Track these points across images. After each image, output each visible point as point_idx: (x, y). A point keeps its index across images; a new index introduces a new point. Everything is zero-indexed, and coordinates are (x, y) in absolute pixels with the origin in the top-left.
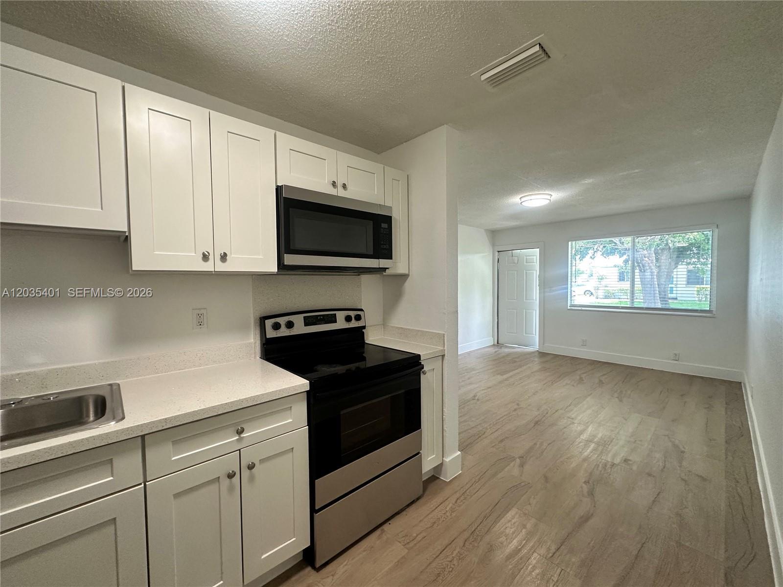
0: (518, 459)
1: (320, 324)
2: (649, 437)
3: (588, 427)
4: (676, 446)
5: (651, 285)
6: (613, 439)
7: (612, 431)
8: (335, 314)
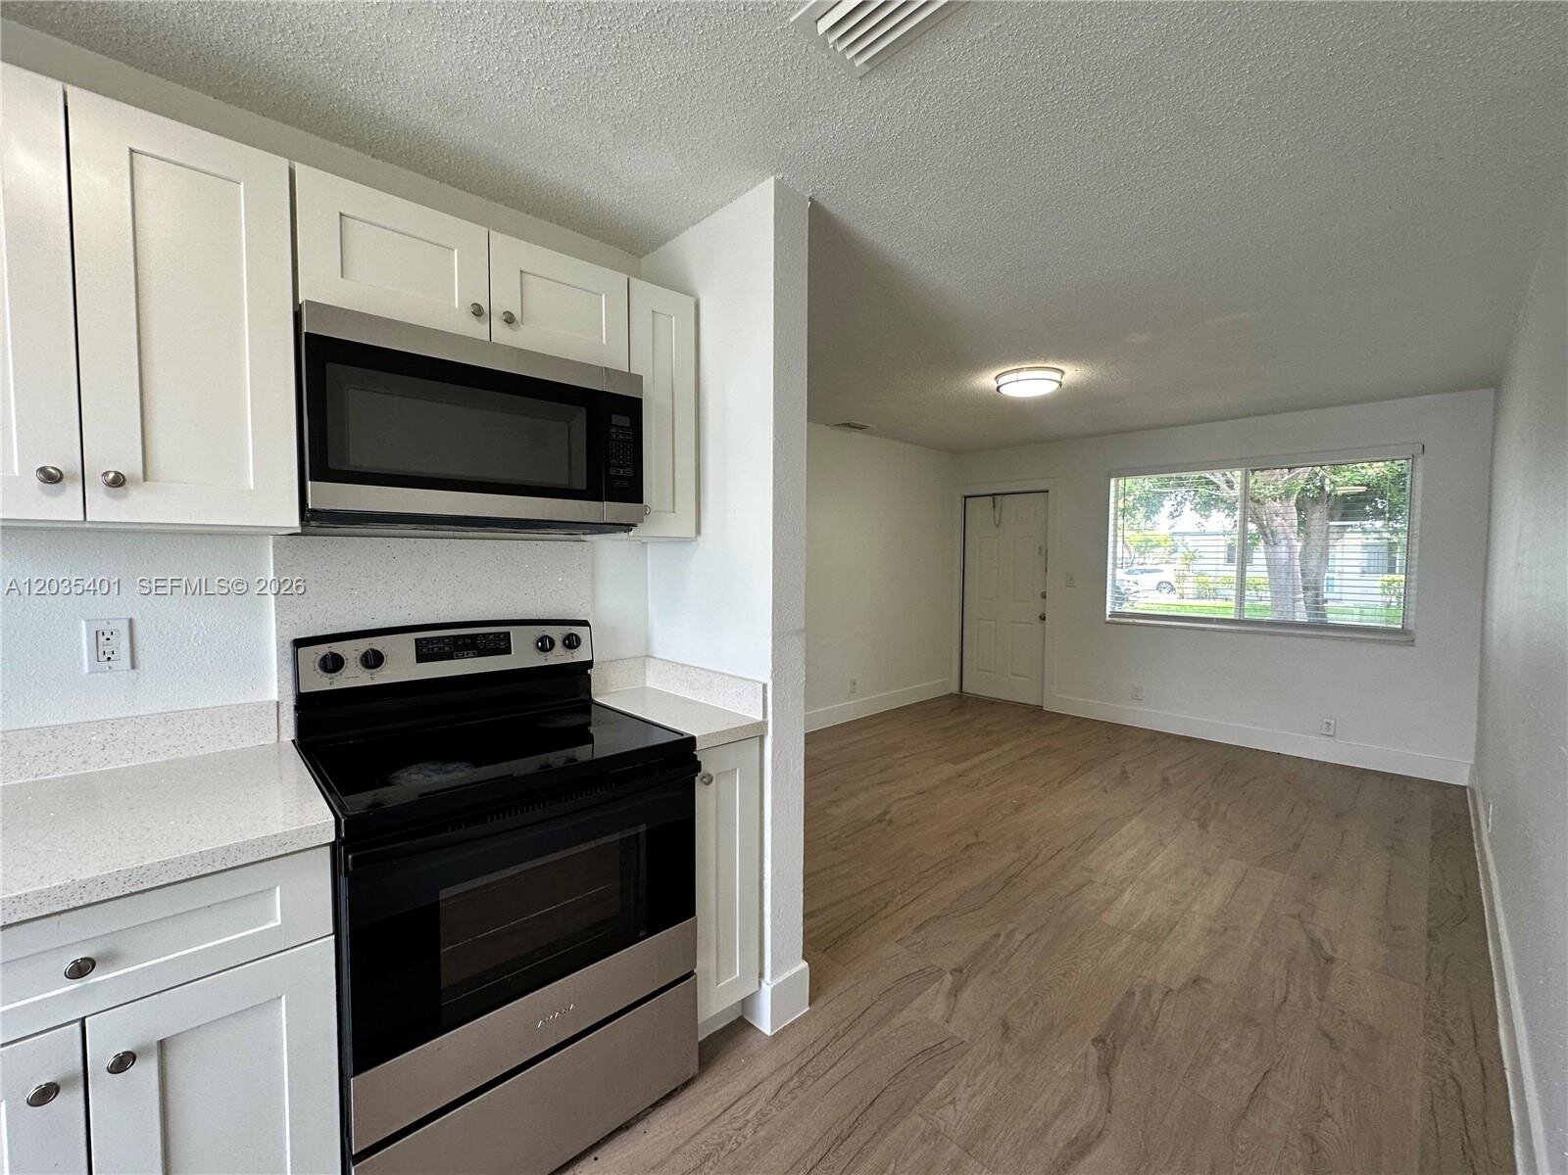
0: (949, 977)
1: (463, 657)
2: (1258, 918)
3: (1122, 892)
4: (1315, 944)
5: (1288, 573)
6: (1177, 923)
7: (1177, 902)
8: (509, 633)
